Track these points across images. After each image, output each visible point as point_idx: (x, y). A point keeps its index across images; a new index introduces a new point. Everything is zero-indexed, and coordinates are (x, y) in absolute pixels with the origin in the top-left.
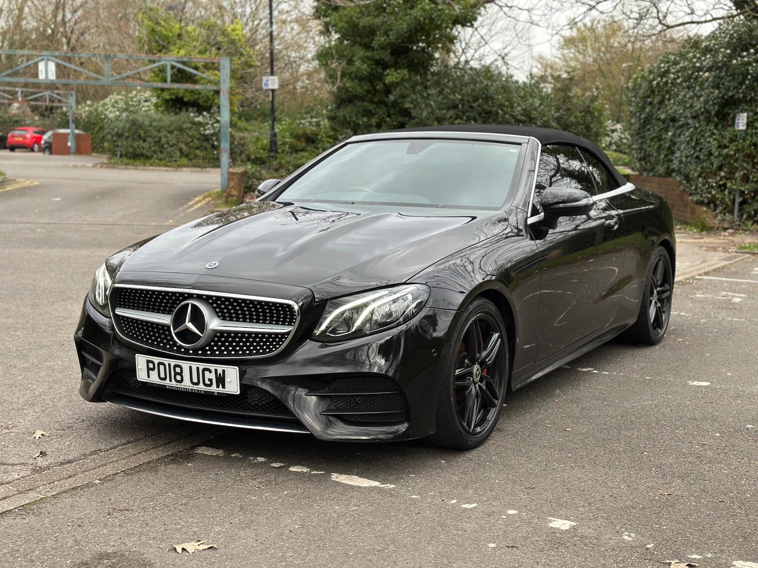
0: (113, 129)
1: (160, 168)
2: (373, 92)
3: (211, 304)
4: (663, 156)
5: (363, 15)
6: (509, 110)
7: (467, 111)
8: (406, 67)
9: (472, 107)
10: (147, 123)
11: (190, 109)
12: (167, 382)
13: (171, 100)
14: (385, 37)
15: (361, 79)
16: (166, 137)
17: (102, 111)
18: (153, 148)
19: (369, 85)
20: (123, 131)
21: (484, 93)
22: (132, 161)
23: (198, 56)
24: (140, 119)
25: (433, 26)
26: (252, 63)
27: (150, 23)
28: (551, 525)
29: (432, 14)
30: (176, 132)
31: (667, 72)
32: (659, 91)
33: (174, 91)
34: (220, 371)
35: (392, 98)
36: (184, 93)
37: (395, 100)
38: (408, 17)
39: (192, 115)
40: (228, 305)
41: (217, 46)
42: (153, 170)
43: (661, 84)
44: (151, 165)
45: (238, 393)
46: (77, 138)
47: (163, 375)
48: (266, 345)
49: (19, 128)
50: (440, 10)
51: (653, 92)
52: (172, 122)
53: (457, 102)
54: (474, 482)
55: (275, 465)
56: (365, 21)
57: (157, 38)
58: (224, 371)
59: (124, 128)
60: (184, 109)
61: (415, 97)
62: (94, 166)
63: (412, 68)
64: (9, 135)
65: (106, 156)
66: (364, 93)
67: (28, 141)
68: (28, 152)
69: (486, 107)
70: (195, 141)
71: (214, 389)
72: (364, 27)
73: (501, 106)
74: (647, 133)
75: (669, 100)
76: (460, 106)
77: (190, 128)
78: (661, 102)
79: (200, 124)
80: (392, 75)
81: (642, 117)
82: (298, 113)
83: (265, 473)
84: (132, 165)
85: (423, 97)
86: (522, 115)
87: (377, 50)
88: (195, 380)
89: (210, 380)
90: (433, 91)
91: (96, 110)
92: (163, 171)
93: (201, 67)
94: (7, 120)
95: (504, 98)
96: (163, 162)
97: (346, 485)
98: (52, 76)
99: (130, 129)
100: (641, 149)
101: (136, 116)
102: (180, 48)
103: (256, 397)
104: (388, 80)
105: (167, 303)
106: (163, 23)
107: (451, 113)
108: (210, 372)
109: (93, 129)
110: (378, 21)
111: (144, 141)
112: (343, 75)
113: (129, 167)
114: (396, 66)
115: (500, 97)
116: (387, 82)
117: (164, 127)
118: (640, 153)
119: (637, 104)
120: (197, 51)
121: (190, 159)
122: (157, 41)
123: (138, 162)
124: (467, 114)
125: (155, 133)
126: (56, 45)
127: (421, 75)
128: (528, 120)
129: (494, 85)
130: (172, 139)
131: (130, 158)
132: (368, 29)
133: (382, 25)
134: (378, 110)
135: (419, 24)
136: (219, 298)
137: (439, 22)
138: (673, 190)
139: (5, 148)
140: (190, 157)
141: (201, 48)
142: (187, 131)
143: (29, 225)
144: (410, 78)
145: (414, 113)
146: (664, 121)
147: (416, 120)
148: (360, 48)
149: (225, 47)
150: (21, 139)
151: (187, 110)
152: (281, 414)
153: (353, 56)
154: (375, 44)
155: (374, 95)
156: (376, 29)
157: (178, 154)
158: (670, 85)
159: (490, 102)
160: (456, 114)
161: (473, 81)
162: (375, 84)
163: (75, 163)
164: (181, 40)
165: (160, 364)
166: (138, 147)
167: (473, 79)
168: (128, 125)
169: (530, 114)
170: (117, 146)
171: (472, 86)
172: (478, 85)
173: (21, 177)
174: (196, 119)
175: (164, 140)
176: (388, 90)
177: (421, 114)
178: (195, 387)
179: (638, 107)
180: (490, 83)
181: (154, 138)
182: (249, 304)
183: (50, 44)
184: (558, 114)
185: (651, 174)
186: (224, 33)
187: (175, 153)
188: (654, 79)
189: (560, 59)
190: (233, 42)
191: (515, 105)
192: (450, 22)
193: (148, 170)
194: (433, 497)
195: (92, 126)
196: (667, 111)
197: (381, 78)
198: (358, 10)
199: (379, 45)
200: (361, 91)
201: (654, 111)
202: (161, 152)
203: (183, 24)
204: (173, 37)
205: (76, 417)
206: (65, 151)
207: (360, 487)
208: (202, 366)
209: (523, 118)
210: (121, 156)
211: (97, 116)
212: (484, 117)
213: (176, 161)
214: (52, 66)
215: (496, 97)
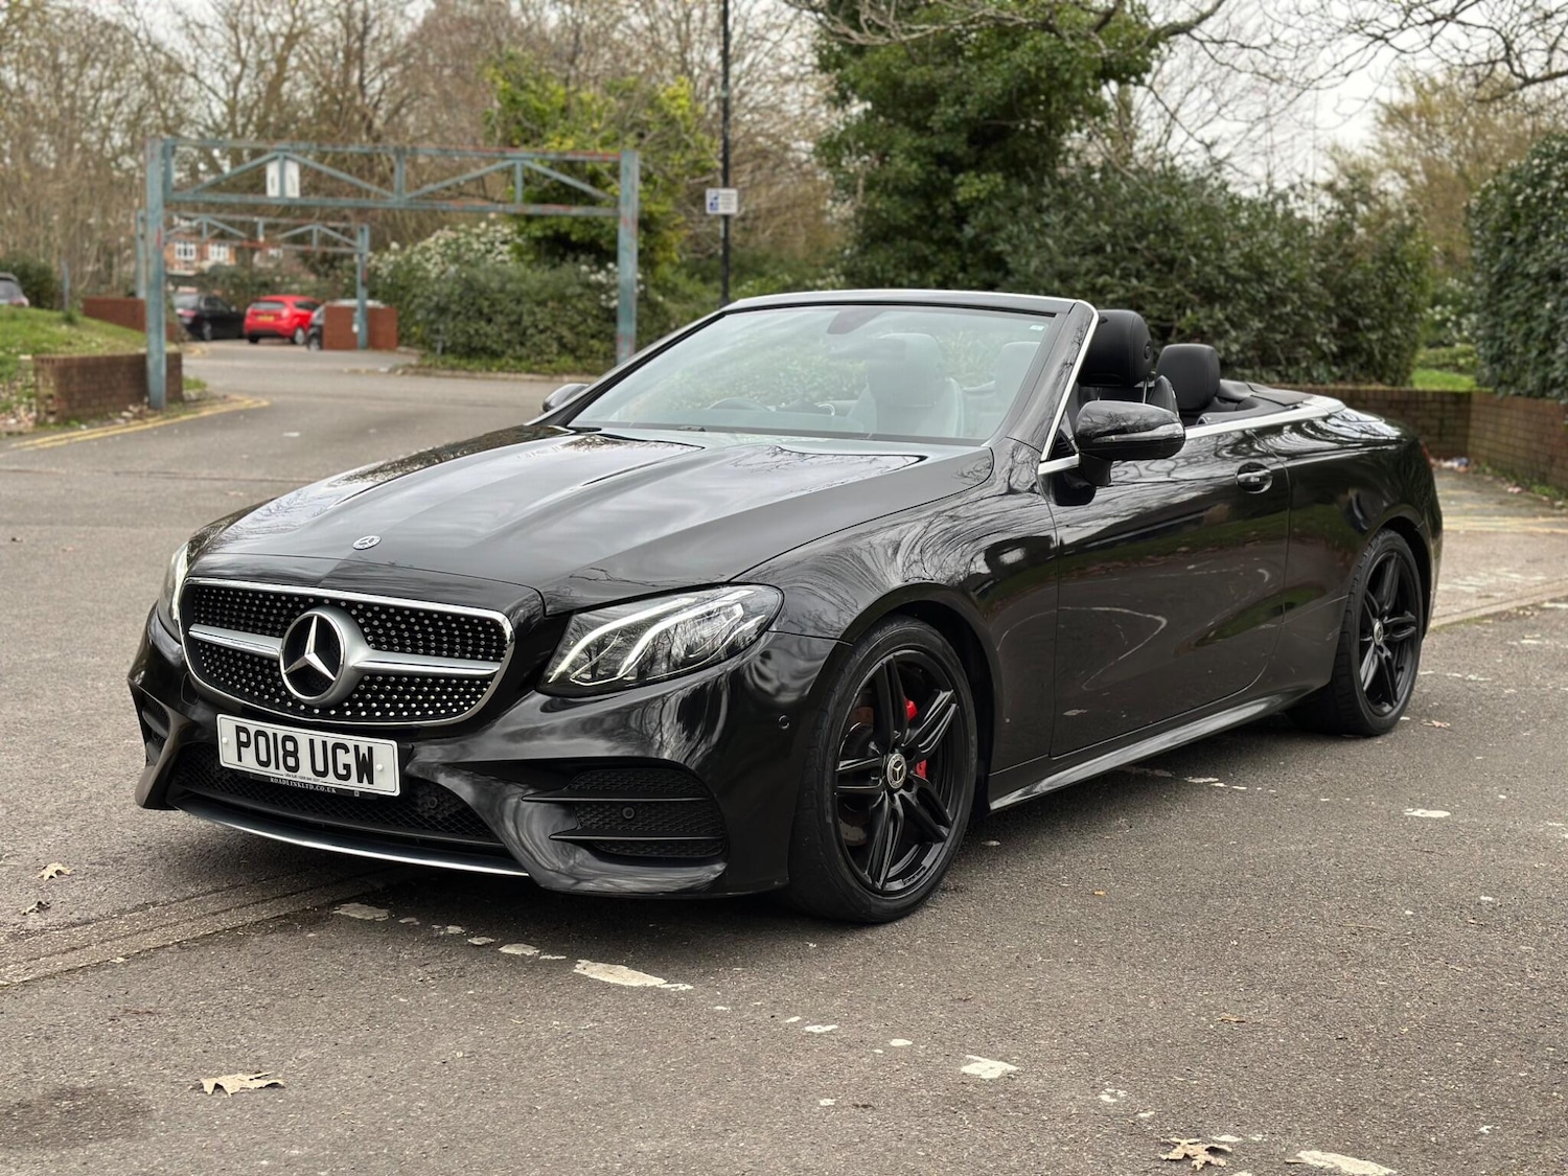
0: (429, 298)
1: (519, 376)
2: (931, 220)
3: (356, 618)
4: (1534, 353)
5: (914, 62)
6: (1213, 256)
7: (1124, 259)
8: (1000, 169)
9: (1133, 250)
10: (495, 285)
11: (582, 258)
12: (271, 771)
13: (545, 238)
14: (957, 107)
15: (908, 192)
16: (533, 313)
17: (419, 263)
18: (506, 336)
19: (923, 205)
20: (449, 302)
21: (1161, 221)
22: (463, 362)
23: (600, 150)
24: (482, 278)
25: (1055, 83)
26: (709, 164)
27: (508, 85)
28: (965, 1069)
29: (1054, 58)
30: (550, 304)
31: (1545, 175)
32: (1529, 216)
33: (553, 221)
34: (363, 750)
35: (969, 231)
36: (572, 225)
37: (977, 237)
38: (1006, 66)
39: (584, 268)
40: (386, 621)
41: (637, 130)
42: (505, 379)
43: (1534, 200)
44: (501, 369)
45: (397, 793)
46: (371, 315)
47: (263, 757)
48: (452, 700)
49: (268, 298)
50: (1069, 51)
51: (1516, 217)
52: (545, 284)
53: (1103, 240)
54: (852, 985)
55: (475, 941)
56: (915, 75)
57: (520, 115)
58: (370, 749)
59: (449, 295)
60: (570, 257)
61: (1016, 230)
62: (392, 371)
63: (1013, 170)
64: (249, 311)
65: (415, 351)
66: (912, 222)
67: (284, 323)
68: (284, 344)
69: (1165, 250)
70: (590, 321)
71: (353, 784)
72: (914, 86)
73: (1196, 248)
74: (1506, 304)
75: (1547, 234)
76: (1109, 249)
77: (580, 296)
78: (1532, 240)
79: (600, 287)
80: (972, 184)
81: (1494, 270)
82: (810, 265)
83: (450, 956)
84: (465, 369)
85: (1031, 230)
86: (1241, 266)
87: (940, 133)
88: (320, 767)
89: (347, 767)
90: (1053, 218)
91: (408, 260)
92: (523, 381)
93: (605, 173)
94: (247, 280)
95: (1203, 231)
96: (524, 364)
97: (597, 982)
98: (293, 191)
99: (461, 298)
100: (1493, 338)
101: (475, 271)
102: (564, 136)
103: (432, 803)
104: (963, 194)
105: (280, 614)
106: (533, 85)
107: (1089, 262)
108: (347, 751)
109: (402, 299)
110: (943, 74)
111: (489, 321)
112: (870, 185)
113: (457, 373)
114: (978, 166)
115: (1194, 229)
116: (959, 198)
117: (528, 294)
118: (1491, 347)
119: (1485, 242)
120: (597, 141)
121: (578, 359)
122: (519, 123)
123: (476, 364)
124: (1123, 264)
125: (512, 306)
126: (345, 131)
127: (1030, 185)
128: (1254, 276)
129: (1184, 204)
130: (543, 316)
131: (461, 357)
132: (921, 91)
133: (950, 84)
134: (941, 256)
135: (1027, 80)
136: (368, 606)
137: (1067, 76)
138: (1553, 424)
139: (240, 337)
140: (578, 354)
141: (605, 134)
142: (574, 301)
143: (219, 484)
144: (1008, 190)
145: (1011, 262)
146: (1536, 280)
147: (1017, 276)
148: (907, 129)
149: (655, 132)
150: (271, 319)
151: (576, 260)
152: (479, 837)
153: (891, 146)
154: (935, 122)
155: (933, 226)
156: (939, 92)
157: (555, 348)
158: (1549, 204)
159: (1172, 240)
160: (1101, 265)
161: (1138, 197)
162: (936, 203)
163: (354, 366)
164: (566, 119)
165: (259, 733)
166: (477, 331)
167: (1138, 191)
168: (458, 290)
169: (1260, 265)
170: (437, 331)
171: (1135, 206)
172: (1148, 204)
173: (240, 392)
174: (593, 277)
175: (527, 320)
176: (961, 216)
177: (1028, 264)
178: (320, 781)
179: (1487, 250)
180: (1173, 202)
181: (508, 315)
182: (424, 618)
183: (334, 130)
184: (1323, 265)
185: (1512, 391)
186: (652, 102)
187: (549, 346)
188: (1519, 191)
189: (1378, 152)
190: (670, 121)
191: (1228, 245)
192: (1090, 74)
193: (495, 379)
194: (757, 1009)
195: (400, 292)
196: (1543, 258)
197: (947, 190)
198: (902, 53)
199: (945, 123)
200: (905, 218)
201: (1518, 257)
202: (522, 344)
203: (572, 88)
204: (553, 112)
205: (140, 840)
206: (347, 343)
207: (621, 987)
208: (332, 738)
209: (1242, 272)
210: (444, 351)
211: (410, 271)
212: (1160, 270)
213: (549, 362)
214: (293, 171)
215: (1186, 229)
